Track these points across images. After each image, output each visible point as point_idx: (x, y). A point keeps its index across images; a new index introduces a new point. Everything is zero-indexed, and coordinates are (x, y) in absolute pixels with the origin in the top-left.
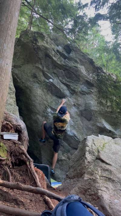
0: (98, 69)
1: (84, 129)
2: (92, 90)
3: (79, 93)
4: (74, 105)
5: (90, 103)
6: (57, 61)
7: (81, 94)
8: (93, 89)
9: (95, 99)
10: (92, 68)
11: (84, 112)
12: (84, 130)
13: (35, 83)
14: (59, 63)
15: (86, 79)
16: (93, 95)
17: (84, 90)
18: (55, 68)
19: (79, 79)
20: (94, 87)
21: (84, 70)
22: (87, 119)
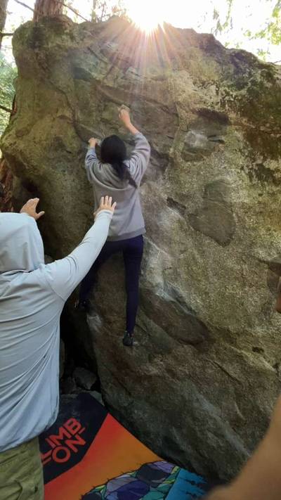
0: (237, 61)
1: (211, 274)
2: (223, 138)
3: (180, 160)
4: (169, 199)
5: (222, 181)
6: (105, 81)
7: (188, 161)
8: (225, 134)
9: (237, 166)
10: (215, 64)
11: (202, 218)
12: (211, 280)
13: (60, 161)
14: (111, 84)
15: (198, 106)
16: (227, 154)
17: (196, 144)
18: (106, 106)
19: (177, 115)
20: (230, 124)
21: (191, 82)
22: (217, 241)
